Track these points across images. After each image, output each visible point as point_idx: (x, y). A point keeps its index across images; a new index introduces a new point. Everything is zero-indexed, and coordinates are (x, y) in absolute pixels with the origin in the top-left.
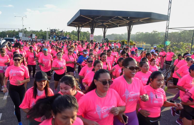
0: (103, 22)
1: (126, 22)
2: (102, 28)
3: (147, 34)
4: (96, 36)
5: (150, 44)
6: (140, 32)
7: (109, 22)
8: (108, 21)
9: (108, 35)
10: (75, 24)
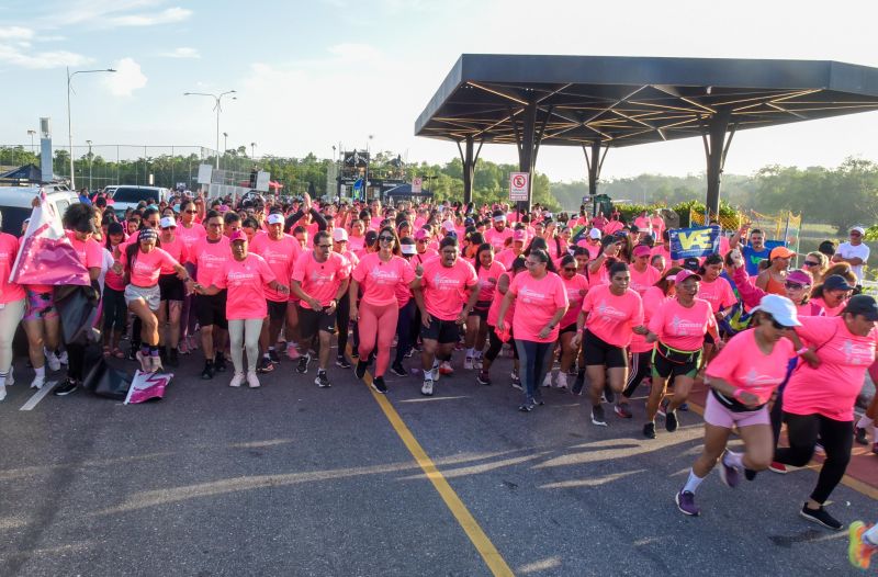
0: (582, 117)
1: (698, 115)
2: (584, 145)
3: (815, 176)
4: (564, 186)
5: (833, 223)
6: (781, 168)
7: (609, 115)
8: (606, 110)
9: (623, 180)
10: (451, 127)
